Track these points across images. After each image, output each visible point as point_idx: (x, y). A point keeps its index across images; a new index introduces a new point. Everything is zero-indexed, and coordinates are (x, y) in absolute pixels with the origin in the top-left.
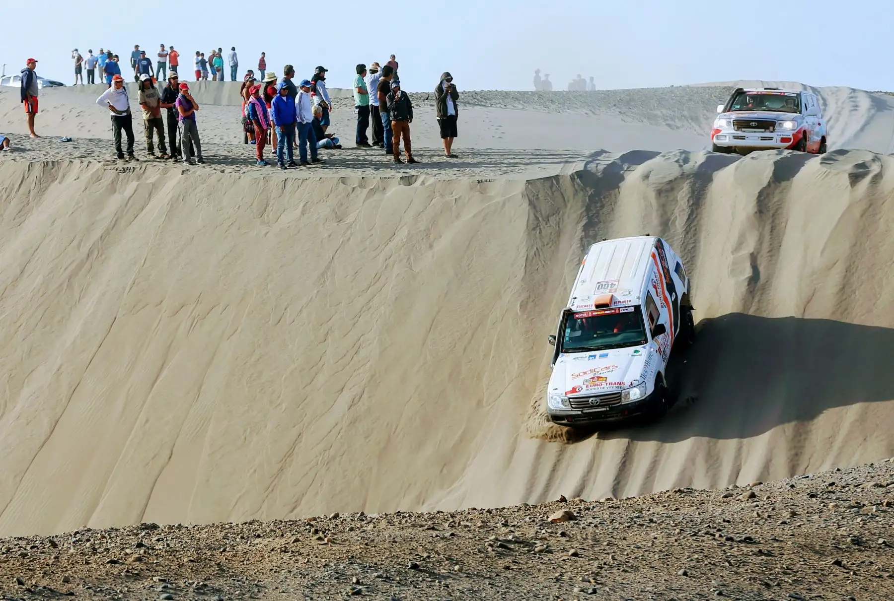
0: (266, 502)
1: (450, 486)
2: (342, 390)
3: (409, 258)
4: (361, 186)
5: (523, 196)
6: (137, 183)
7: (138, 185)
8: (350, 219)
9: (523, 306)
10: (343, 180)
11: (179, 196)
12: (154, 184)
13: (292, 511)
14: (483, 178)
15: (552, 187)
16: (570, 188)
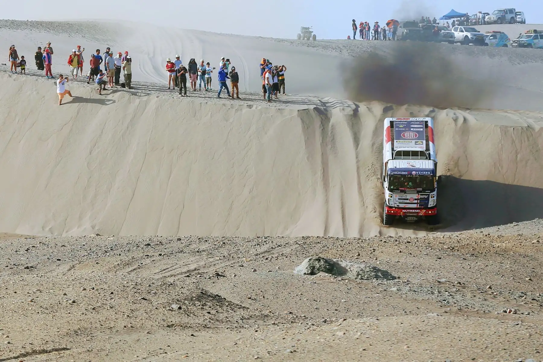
0: (226, 226)
1: (296, 224)
2: (245, 186)
3: (258, 138)
4: (232, 108)
5: (298, 116)
6: (139, 100)
7: (140, 101)
8: (231, 120)
9: (308, 158)
10: (224, 105)
11: (159, 106)
12: (146, 101)
13: (237, 230)
14: (280, 108)
15: (307, 113)
16: (314, 114)
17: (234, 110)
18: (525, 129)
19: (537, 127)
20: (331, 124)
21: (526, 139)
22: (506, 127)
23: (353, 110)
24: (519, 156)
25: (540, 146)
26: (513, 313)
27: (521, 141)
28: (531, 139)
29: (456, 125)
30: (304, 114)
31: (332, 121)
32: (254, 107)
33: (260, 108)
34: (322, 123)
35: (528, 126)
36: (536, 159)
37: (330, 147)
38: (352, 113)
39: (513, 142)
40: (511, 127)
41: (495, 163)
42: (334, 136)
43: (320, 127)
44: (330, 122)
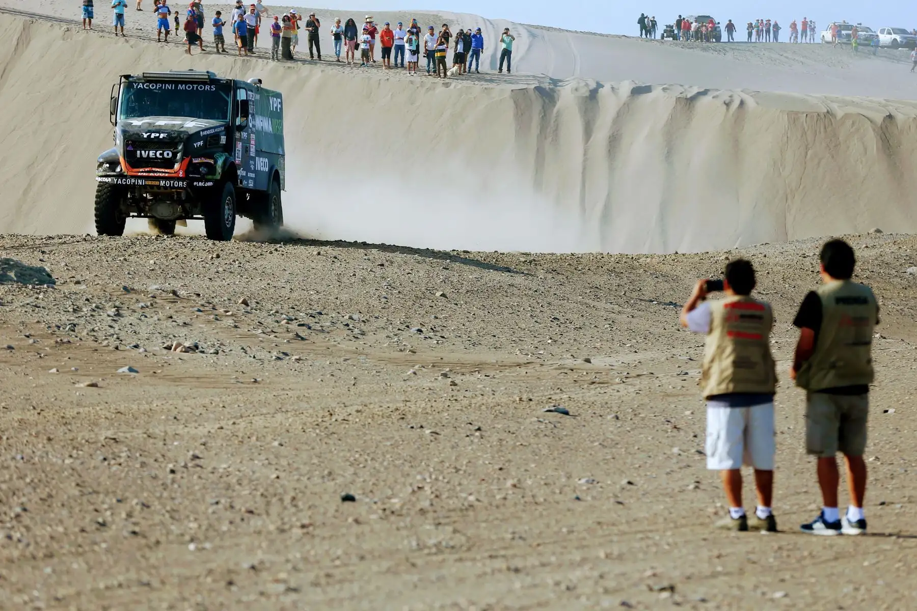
4: (422, 86)
5: (510, 98)
14: (486, 86)
15: (524, 94)
16: (533, 95)
17: (424, 89)
18: (822, 116)
19: (840, 113)
20: (555, 110)
21: (822, 129)
22: (797, 113)
23: (591, 91)
24: (810, 153)
25: (840, 139)
26: (181, 351)
27: (816, 131)
28: (829, 129)
29: (728, 109)
30: (520, 97)
31: (559, 105)
32: (452, 87)
33: (460, 86)
34: (543, 107)
35: (828, 112)
36: (833, 157)
37: (550, 139)
38: (587, 94)
39: (804, 133)
40: (803, 113)
41: (775, 163)
42: (557, 125)
43: (540, 114)
44: (554, 106)
